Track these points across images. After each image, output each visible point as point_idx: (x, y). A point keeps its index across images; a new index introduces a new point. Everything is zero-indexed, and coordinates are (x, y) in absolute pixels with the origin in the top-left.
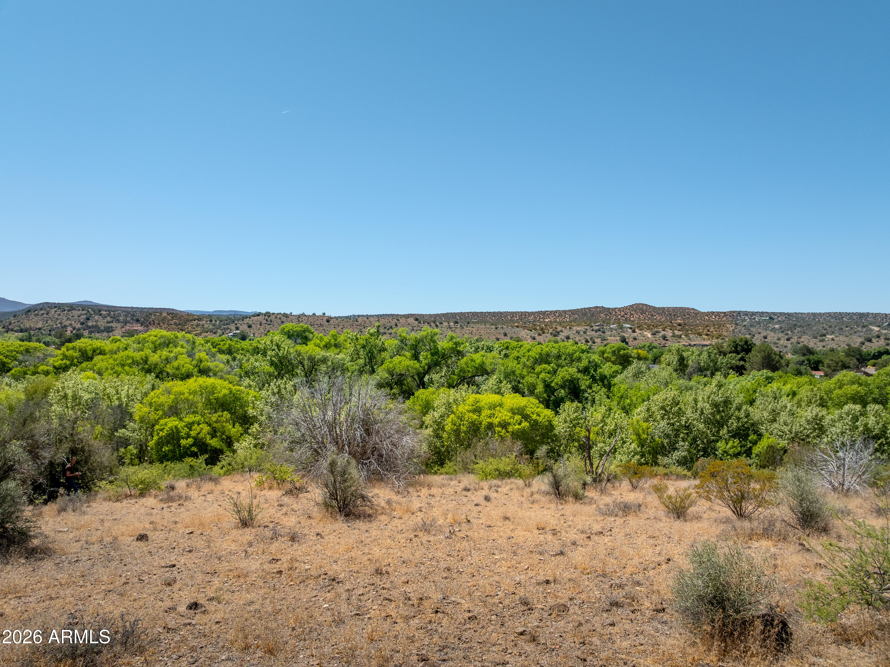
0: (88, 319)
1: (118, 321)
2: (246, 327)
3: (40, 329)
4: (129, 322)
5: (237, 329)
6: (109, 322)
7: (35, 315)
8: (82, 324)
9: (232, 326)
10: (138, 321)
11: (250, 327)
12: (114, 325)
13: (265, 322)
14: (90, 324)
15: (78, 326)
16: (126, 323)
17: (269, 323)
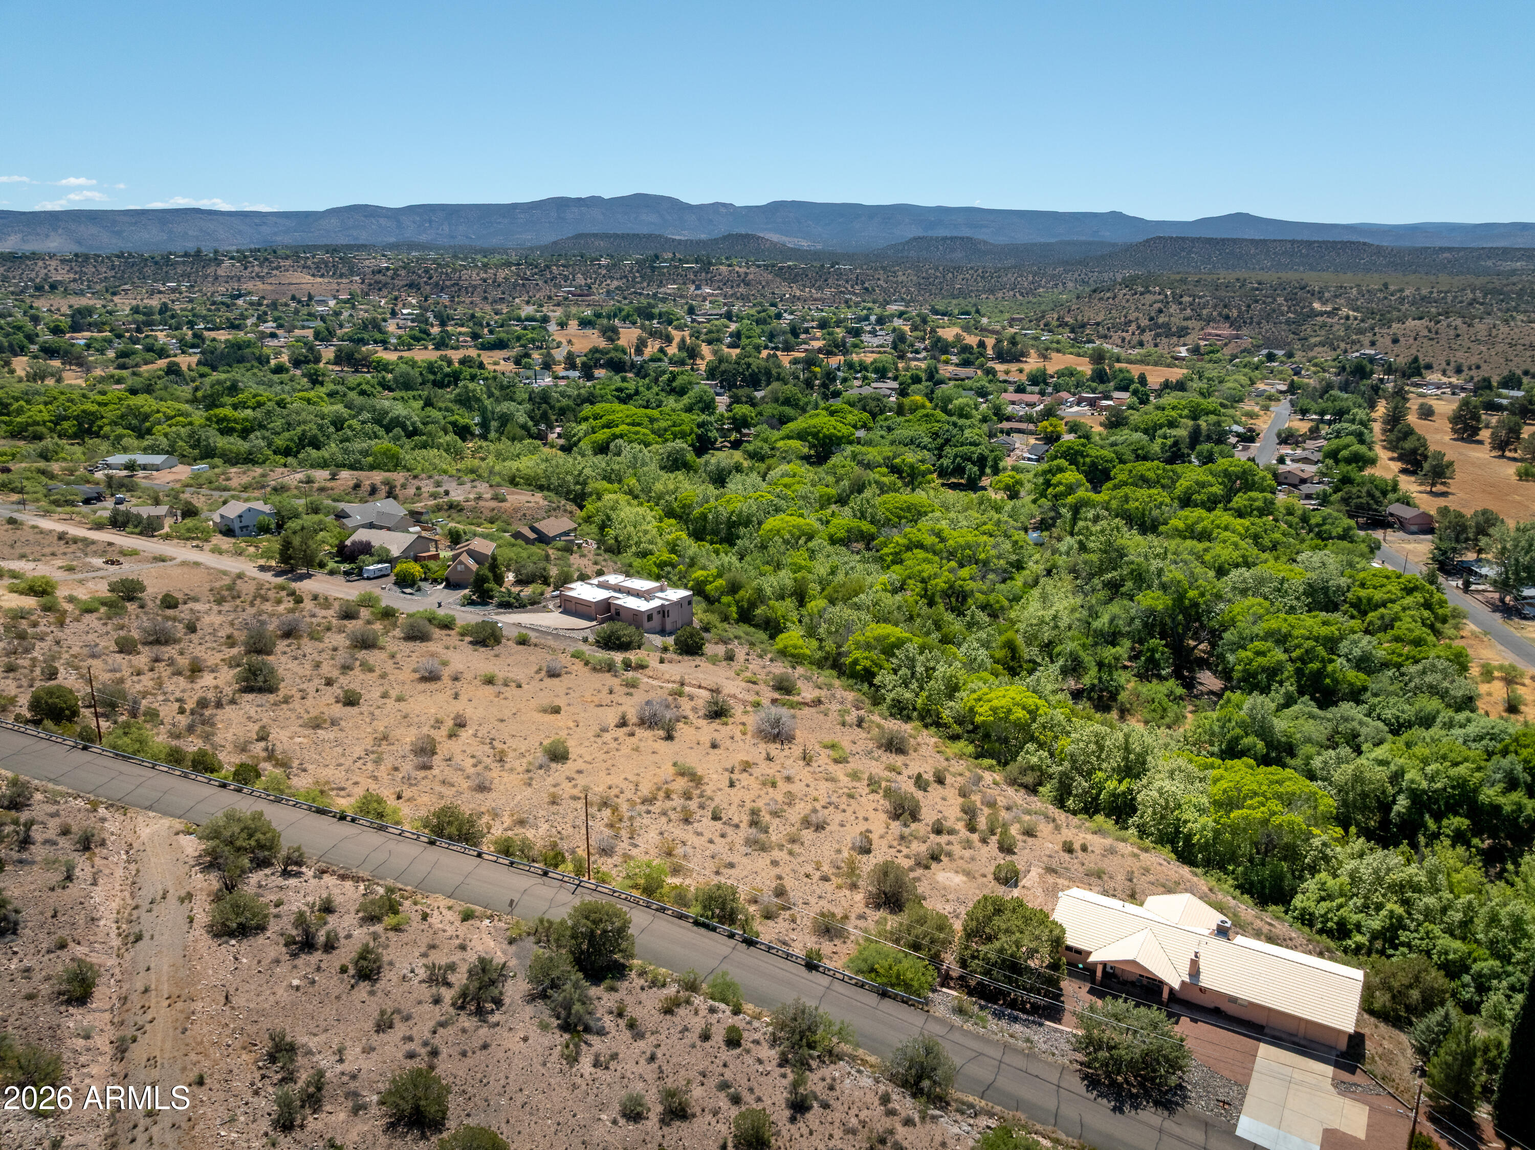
0: (1160, 311)
1: (1199, 317)
2: (1388, 341)
3: (1098, 324)
4: (1214, 320)
5: (1373, 344)
6: (1186, 319)
7: (1101, 299)
8: (1151, 319)
9: (1366, 339)
10: (1227, 318)
11: (1395, 341)
12: (1189, 323)
13: (1426, 333)
14: (1161, 320)
15: (1145, 322)
16: (1209, 320)
17: (1433, 335)
